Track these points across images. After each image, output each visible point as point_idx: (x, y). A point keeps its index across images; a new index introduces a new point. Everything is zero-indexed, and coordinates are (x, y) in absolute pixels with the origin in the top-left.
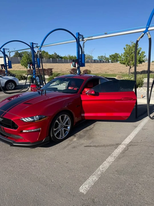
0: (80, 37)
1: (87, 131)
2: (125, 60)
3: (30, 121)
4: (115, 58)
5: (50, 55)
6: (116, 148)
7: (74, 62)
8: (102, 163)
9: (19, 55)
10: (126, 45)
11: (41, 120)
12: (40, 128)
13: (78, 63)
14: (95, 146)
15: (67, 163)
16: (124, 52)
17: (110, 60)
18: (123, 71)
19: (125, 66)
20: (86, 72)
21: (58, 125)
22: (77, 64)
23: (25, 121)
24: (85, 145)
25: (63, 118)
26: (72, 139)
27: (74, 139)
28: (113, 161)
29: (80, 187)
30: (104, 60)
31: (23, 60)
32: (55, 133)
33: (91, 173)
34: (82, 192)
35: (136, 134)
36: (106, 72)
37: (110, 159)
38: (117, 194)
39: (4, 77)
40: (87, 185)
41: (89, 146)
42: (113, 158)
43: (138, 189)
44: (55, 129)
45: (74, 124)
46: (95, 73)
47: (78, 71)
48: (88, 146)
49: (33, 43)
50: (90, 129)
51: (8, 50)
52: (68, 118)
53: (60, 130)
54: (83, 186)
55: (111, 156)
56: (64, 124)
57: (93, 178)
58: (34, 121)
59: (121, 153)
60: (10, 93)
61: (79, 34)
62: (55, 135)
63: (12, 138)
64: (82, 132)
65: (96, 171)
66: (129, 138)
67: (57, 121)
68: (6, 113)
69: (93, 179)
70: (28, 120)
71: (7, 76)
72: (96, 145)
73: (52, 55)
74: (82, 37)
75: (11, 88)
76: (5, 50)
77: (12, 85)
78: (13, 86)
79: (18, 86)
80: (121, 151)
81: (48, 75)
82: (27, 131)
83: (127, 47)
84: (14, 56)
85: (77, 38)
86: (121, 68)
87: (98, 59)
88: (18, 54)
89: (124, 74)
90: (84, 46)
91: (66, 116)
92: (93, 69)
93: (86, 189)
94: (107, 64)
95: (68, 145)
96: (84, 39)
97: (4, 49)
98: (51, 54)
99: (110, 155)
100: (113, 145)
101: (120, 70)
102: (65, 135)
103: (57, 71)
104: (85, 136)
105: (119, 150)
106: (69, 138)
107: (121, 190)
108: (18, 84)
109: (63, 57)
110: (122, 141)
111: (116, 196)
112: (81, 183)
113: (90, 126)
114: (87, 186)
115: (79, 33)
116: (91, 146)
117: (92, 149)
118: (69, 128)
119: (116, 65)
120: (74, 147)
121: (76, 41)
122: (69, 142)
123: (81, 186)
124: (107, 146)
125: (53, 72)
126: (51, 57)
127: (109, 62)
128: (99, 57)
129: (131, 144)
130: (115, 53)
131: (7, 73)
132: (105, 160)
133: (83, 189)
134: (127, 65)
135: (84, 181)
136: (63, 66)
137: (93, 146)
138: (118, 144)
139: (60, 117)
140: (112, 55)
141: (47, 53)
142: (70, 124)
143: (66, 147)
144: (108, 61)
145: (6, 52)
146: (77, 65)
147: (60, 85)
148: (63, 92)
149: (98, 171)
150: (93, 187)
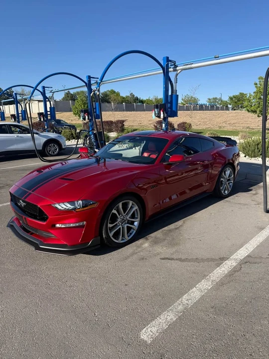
0: (170, 65)
1: (170, 231)
2: (257, 106)
3: (68, 209)
4: (238, 102)
5: (124, 98)
6: (218, 265)
7: (157, 108)
8: (189, 290)
9: (71, 97)
10: (259, 78)
11: (86, 208)
12: (85, 222)
13: (165, 110)
14: (180, 260)
15: (126, 285)
16: (255, 90)
17: (230, 104)
18: (252, 126)
19: (256, 115)
20: (183, 126)
21: (117, 217)
22: (162, 113)
23: (59, 207)
24: (163, 257)
25: (125, 206)
26: (142, 244)
27: (144, 244)
28: (209, 288)
29: (142, 329)
30: (218, 106)
31: (77, 106)
32: (111, 232)
33: (165, 305)
34: (145, 339)
35: (261, 241)
36: (220, 127)
37: (205, 285)
38: (208, 350)
39: (42, 134)
40: (156, 328)
41: (169, 259)
42: (210, 283)
43: (249, 344)
44: (110, 226)
45: (147, 219)
46: (201, 129)
47: (164, 125)
48: (167, 259)
49: (89, 77)
50: (176, 229)
51: (51, 89)
52: (136, 208)
53: (121, 226)
54: (147, 328)
55: (207, 279)
56: (128, 218)
57: (168, 315)
58: (75, 209)
59: (226, 276)
60: (50, 161)
61: (168, 60)
62: (111, 235)
63: (38, 236)
64: (161, 232)
65: (176, 304)
66: (247, 249)
67: (114, 211)
68: (30, 193)
69: (168, 317)
70: (66, 207)
71: (48, 132)
72: (183, 258)
73: (127, 97)
74: (174, 65)
75: (54, 153)
76: (46, 88)
77: (54, 148)
78: (56, 150)
79: (64, 149)
80: (226, 272)
81: (117, 131)
82: (63, 226)
83: (260, 82)
84: (64, 99)
85: (165, 66)
86: (250, 119)
87: (208, 104)
88: (70, 95)
89: (254, 130)
90: (177, 81)
91: (131, 203)
92: (196, 121)
93: (152, 334)
94: (223, 113)
95: (133, 254)
96: (178, 68)
97: (44, 88)
98: (124, 96)
99: (204, 276)
100: (212, 260)
101: (248, 124)
102: (128, 237)
103: (132, 124)
104: (165, 239)
105: (223, 269)
106: (137, 242)
107: (216, 344)
108: (65, 145)
109: (145, 101)
110: (232, 253)
111: (205, 354)
112: (145, 323)
113: (176, 223)
114: (154, 330)
115: (168, 58)
116: (172, 259)
117: (174, 264)
118: (136, 223)
119: (240, 114)
120: (143, 259)
121: (162, 71)
122: (135, 248)
123: (145, 329)
124: (203, 260)
125: (125, 127)
126: (124, 100)
127: (227, 109)
128: (209, 99)
129: (247, 261)
130: (240, 93)
131: (47, 128)
132: (195, 286)
133: (148, 334)
134: (260, 115)
135: (152, 321)
136: (144, 116)
137: (177, 259)
138: (223, 258)
139: (120, 205)
140: (234, 97)
141: (118, 94)
142: (139, 217)
143: (129, 257)
144: (227, 106)
145: (46, 92)
146: (164, 113)
147: (134, 148)
148: (130, 162)
149: (179, 304)
150: (165, 332)
